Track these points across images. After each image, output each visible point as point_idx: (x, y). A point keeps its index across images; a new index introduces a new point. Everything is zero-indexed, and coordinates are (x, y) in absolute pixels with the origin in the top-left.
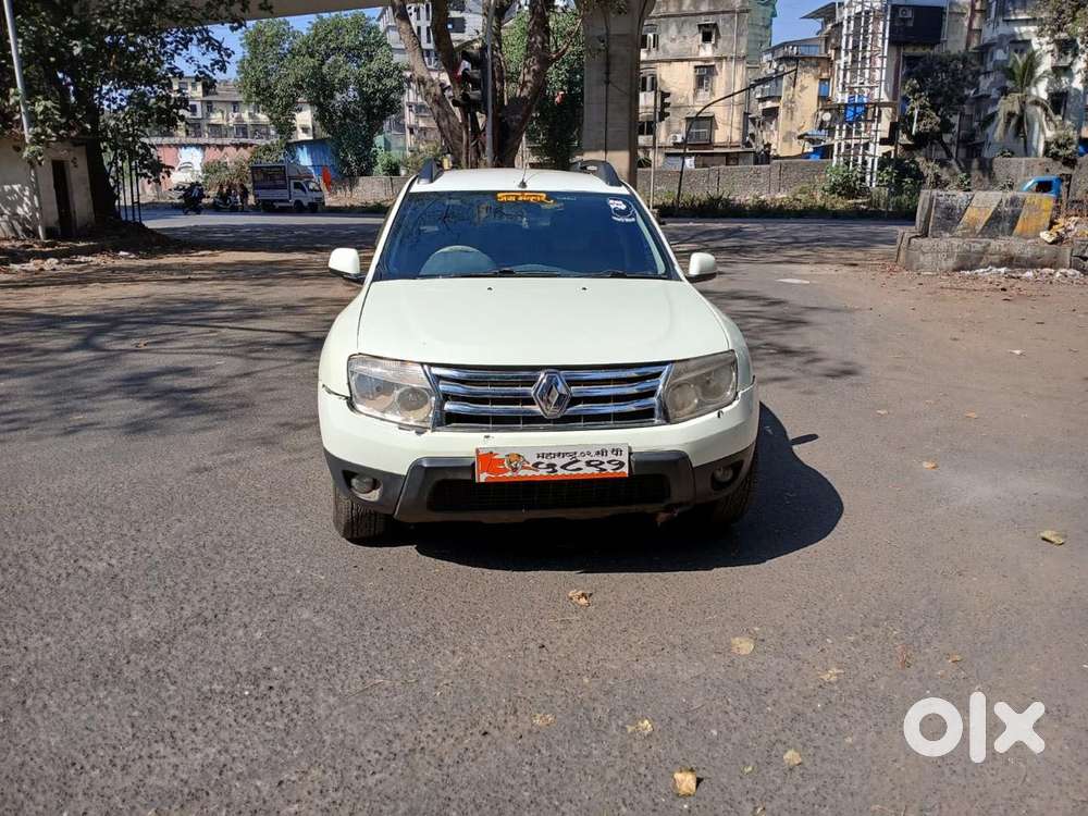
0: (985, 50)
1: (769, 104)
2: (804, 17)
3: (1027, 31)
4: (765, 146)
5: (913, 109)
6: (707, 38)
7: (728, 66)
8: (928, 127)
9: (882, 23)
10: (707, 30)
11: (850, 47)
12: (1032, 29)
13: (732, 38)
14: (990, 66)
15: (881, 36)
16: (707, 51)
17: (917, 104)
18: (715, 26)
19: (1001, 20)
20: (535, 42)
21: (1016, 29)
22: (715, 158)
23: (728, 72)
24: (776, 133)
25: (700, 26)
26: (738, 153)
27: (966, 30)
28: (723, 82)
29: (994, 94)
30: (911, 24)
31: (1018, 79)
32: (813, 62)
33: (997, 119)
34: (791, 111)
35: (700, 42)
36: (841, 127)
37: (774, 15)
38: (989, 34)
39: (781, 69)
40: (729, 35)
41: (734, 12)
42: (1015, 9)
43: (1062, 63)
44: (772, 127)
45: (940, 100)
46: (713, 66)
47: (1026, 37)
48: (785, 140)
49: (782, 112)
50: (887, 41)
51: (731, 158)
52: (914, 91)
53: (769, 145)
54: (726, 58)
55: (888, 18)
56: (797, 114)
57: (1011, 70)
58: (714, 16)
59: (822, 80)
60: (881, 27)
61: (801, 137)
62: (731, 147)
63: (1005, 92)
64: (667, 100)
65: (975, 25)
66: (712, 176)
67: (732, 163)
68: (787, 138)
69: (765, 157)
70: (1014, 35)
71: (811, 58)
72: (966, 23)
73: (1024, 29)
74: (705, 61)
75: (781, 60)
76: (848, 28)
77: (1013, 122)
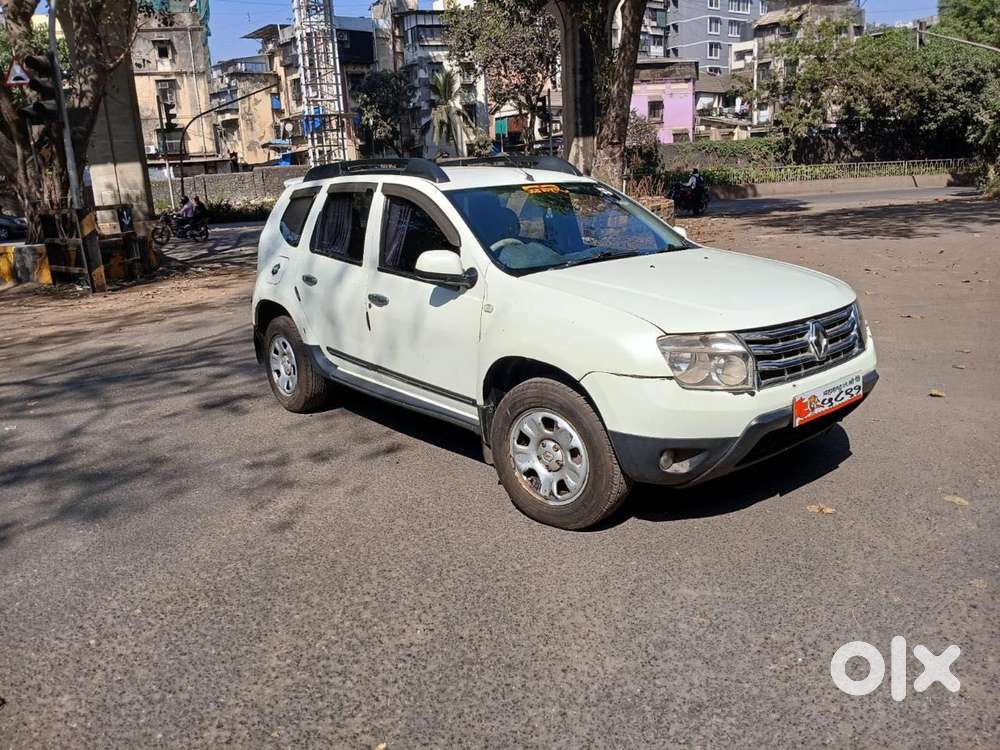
0: (410, 69)
1: (228, 116)
2: (245, 37)
3: (440, 55)
4: (232, 155)
5: (368, 119)
6: (163, 54)
7: (189, 81)
8: (383, 134)
9: (331, 45)
10: (162, 46)
11: (307, 65)
12: (444, 53)
13: (188, 55)
14: (416, 82)
15: (331, 56)
16: (165, 66)
17: (370, 115)
18: (170, 42)
19: (417, 45)
20: (87, 51)
21: (430, 53)
22: (194, 167)
23: (190, 86)
24: (240, 143)
25: (154, 42)
26: (215, 162)
27: (391, 53)
28: (187, 96)
29: (425, 106)
30: (348, 46)
31: (442, 93)
32: (262, 77)
33: (431, 126)
34: (250, 123)
35: (158, 58)
36: (312, 136)
37: (208, 34)
38: (411, 56)
39: (233, 84)
40: (185, 51)
41: (185, 29)
42: (426, 37)
43: (467, 81)
44: (235, 137)
45: (388, 111)
46: (174, 81)
47: (440, 61)
48: (249, 149)
49: (242, 124)
50: (337, 60)
51: (210, 167)
52: (366, 104)
53: (235, 154)
54: (186, 73)
55: (335, 40)
56: (256, 126)
57: (435, 86)
58: (168, 33)
59: (272, 94)
60: (331, 47)
61: (264, 146)
62: (207, 156)
63: (433, 104)
64: (172, 112)
65: (398, 49)
66: (197, 185)
67: (210, 171)
68: (251, 147)
69: (235, 165)
70: (429, 58)
71: (259, 74)
72: (391, 47)
73: (436, 53)
74: (166, 76)
75: (232, 76)
76: (302, 48)
77: (445, 129)
